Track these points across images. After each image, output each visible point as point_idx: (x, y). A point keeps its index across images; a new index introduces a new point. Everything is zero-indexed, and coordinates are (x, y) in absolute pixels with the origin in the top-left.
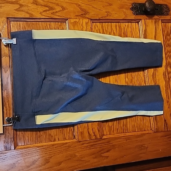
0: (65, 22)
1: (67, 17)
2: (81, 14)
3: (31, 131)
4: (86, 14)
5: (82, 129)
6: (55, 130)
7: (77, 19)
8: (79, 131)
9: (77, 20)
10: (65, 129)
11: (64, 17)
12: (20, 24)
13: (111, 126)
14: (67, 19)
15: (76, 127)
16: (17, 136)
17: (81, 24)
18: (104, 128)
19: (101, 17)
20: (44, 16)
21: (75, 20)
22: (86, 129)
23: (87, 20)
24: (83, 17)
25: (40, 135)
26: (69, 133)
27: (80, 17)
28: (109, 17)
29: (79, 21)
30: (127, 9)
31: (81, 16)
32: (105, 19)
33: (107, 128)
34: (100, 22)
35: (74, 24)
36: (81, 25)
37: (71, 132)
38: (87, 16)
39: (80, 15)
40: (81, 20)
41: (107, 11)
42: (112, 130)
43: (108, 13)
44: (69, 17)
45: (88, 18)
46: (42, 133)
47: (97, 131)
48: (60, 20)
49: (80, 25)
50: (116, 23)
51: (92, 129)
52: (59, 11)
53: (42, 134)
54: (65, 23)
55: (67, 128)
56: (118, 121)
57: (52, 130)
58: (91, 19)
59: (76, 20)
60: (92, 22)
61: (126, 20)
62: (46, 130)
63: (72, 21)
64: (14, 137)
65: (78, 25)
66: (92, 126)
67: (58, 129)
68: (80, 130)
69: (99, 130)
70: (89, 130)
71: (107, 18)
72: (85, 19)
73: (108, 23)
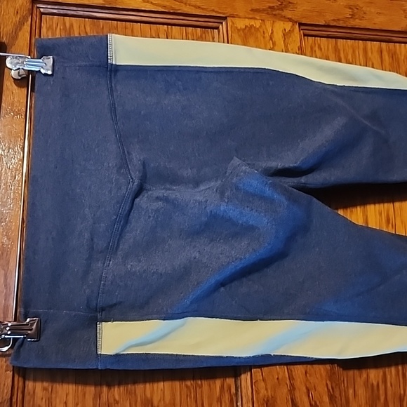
0: (217, 28)
1: (224, 14)
2: (270, 7)
3: (76, 383)
4: (286, 7)
5: (269, 387)
6: (168, 384)
7: (255, 19)
8: (258, 393)
9: (257, 24)
10: (205, 383)
11: (213, 11)
12: (72, 26)
13: (375, 384)
14: (225, 18)
15: (245, 379)
16: (27, 398)
17: (267, 35)
18: (351, 391)
19: (334, 20)
20: (152, 3)
21: (248, 22)
22: (285, 390)
23: (288, 26)
24: (275, 15)
25: (111, 400)
26: (220, 400)
27: (264, 16)
28: (357, 20)
29: (261, 26)
31: (268, 14)
32: (344, 25)
33: (361, 392)
34: (328, 37)
35: (245, 35)
36: (268, 38)
37: (227, 396)
38: (287, 13)
39: (264, 10)
40: (268, 24)
41: (352, 3)
42: (379, 398)
43: (356, 11)
44: (229, 11)
45: (290, 20)
46: (119, 394)
47: (326, 399)
48: (201, 21)
49: (264, 37)
50: (381, 41)
51: (308, 391)
53: (117, 397)
54: (216, 31)
55: (211, 382)
56: (400, 368)
57: (155, 385)
58: (300, 24)
59: (252, 22)
60: (305, 35)
62: (135, 382)
63: (241, 24)
64: (14, 400)
65: (257, 38)
66: (307, 380)
67: (177, 384)
68: (263, 392)
69: (332, 398)
70: (297, 394)
71: (352, 23)
72: (282, 23)
73: (355, 39)
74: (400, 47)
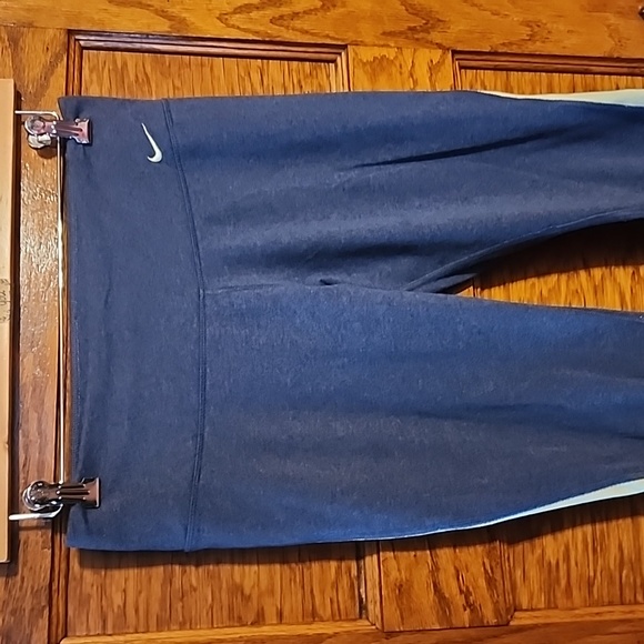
0: (334, 61)
1: (343, 40)
2: (410, 29)
3: (140, 566)
4: (433, 27)
5: (403, 566)
6: (264, 568)
7: (388, 46)
8: (387, 575)
9: (391, 53)
10: (316, 566)
11: (328, 36)
12: (125, 64)
13: (553, 562)
14: (344, 47)
15: (371, 562)
16: (72, 585)
17: (406, 70)
18: (519, 573)
19: (504, 44)
20: (238, 28)
21: (378, 52)
22: (426, 572)
23: (436, 55)
24: (417, 39)
25: (186, 587)
26: (336, 585)
27: (401, 41)
28: (538, 43)
29: (396, 57)
30: (621, 14)
31: (407, 38)
32: (520, 51)
33: (533, 573)
34: (495, 69)
35: (374, 70)
36: (406, 74)
37: (345, 581)
38: (435, 36)
39: (401, 33)
40: (408, 53)
41: (530, 18)
42: (558, 581)
43: (536, 29)
44: (351, 36)
45: (439, 46)
46: (198, 579)
47: (482, 583)
48: (311, 53)
49: (401, 73)
50: (574, 72)
51: (457, 571)
52: (305, 12)
53: (194, 583)
54: (332, 65)
55: (325, 564)
57: (247, 568)
58: (455, 52)
59: (384, 51)
60: (461, 68)
61: (619, 60)
62: (218, 562)
63: (367, 54)
64: (54, 587)
65: (391, 75)
66: (456, 557)
67: (278, 566)
68: (394, 574)
69: (490, 581)
70: (442, 577)
71: (531, 48)
72: (427, 51)
73: (535, 71)
74: (602, 80)
